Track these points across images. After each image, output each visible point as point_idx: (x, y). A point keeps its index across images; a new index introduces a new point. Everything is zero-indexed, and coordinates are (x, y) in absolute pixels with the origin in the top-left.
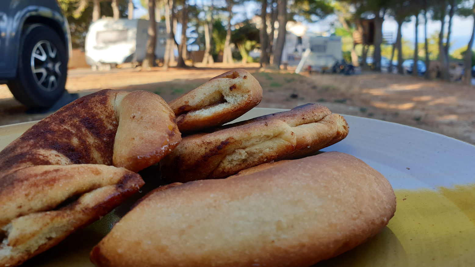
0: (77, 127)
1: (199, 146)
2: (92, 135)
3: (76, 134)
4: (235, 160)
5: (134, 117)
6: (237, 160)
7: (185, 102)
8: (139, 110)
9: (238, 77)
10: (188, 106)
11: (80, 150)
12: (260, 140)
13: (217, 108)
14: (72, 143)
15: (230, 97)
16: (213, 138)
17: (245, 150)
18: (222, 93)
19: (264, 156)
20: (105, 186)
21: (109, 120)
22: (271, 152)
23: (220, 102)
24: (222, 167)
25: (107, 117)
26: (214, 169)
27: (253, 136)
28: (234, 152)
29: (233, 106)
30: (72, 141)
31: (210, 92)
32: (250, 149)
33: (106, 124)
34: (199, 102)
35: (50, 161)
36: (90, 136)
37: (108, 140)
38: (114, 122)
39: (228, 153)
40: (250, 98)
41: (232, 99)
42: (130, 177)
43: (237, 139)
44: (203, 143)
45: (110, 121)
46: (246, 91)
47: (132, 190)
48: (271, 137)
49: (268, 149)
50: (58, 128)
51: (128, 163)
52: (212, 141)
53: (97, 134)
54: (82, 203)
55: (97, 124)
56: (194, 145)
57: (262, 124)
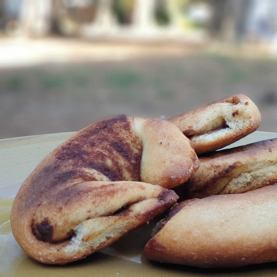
0: (108, 150)
1: (208, 169)
2: (122, 158)
3: (109, 156)
4: (240, 183)
5: (161, 143)
6: (243, 183)
7: (189, 126)
8: (164, 137)
9: (239, 103)
10: (193, 131)
11: (114, 170)
12: (264, 165)
13: (220, 134)
14: (106, 164)
15: (232, 122)
16: (221, 162)
17: (250, 173)
18: (225, 118)
19: (268, 179)
20: (149, 199)
21: (134, 145)
22: (274, 175)
23: (222, 127)
24: (228, 189)
25: (132, 142)
26: (220, 191)
27: (259, 161)
28: (240, 175)
29: (235, 132)
30: (106, 162)
31: (214, 118)
32: (255, 172)
33: (132, 148)
34: (203, 127)
35: (96, 178)
36: (121, 158)
37: (136, 162)
38: (139, 146)
39: (234, 176)
40: (251, 124)
41: (234, 125)
42: (167, 192)
43: (244, 163)
44: (212, 167)
45: (136, 146)
46: (247, 117)
47: (172, 202)
48: (274, 162)
49: (271, 173)
50: (92, 151)
51: (162, 182)
52: (220, 164)
53: (126, 157)
54: (135, 211)
55: (125, 148)
56: (203, 168)
57: (267, 150)
